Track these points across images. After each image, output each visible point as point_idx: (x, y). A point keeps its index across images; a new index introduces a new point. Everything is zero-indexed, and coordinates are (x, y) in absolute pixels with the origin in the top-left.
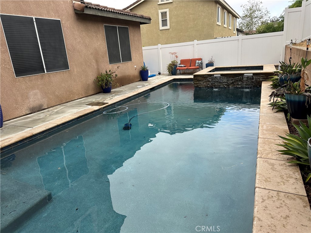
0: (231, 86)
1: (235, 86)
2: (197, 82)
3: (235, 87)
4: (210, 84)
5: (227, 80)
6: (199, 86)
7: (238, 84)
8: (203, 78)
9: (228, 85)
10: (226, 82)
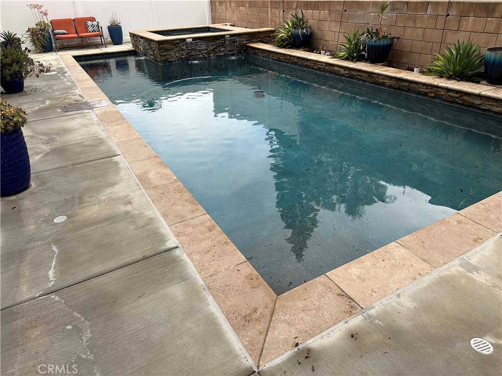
0: (212, 55)
1: (217, 54)
2: (165, 53)
3: (217, 56)
4: (185, 54)
5: (207, 47)
6: (170, 60)
7: (220, 51)
8: (172, 45)
9: (208, 54)
10: (206, 49)
